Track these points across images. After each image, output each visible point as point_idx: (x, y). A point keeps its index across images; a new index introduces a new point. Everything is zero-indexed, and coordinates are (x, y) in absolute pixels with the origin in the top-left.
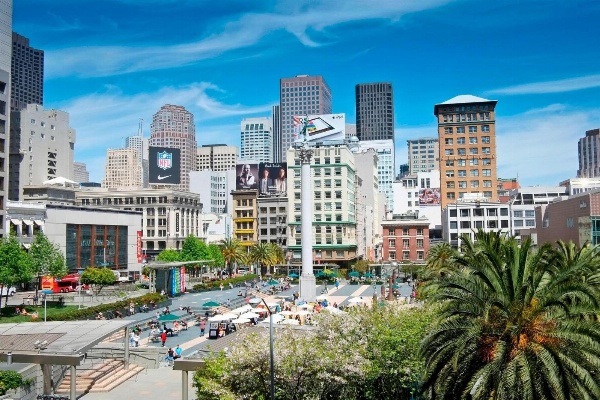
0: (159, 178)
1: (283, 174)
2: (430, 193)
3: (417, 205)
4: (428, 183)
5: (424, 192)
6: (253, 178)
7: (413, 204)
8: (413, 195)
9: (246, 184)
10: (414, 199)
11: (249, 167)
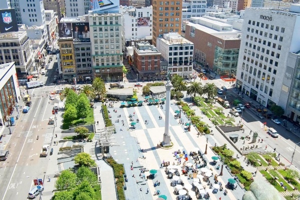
0: (6, 29)
1: (86, 29)
2: (143, 19)
3: (136, 26)
4: (142, 15)
5: (140, 19)
6: (69, 31)
7: (134, 25)
8: (134, 20)
9: (65, 34)
10: (135, 23)
11: (66, 24)
